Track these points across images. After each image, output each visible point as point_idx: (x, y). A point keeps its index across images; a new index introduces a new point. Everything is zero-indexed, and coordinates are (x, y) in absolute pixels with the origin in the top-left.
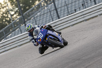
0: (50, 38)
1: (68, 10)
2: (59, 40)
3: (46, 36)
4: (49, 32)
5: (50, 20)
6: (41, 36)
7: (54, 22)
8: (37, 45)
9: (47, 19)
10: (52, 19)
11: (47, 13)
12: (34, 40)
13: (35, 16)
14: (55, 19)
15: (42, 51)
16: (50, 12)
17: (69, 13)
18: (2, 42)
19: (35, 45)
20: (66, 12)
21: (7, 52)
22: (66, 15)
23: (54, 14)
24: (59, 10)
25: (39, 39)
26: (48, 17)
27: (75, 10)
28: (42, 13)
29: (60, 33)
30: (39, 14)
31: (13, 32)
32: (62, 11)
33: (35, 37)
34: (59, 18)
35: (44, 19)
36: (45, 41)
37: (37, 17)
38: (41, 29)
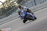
0: (28, 16)
1: (40, 2)
2: (32, 17)
3: (26, 15)
4: (28, 13)
5: (32, 6)
6: (24, 15)
7: (34, 7)
8: (22, 19)
9: (30, 6)
10: (33, 6)
11: (30, 3)
12: (21, 17)
13: (25, 5)
14: (34, 6)
15: (24, 22)
16: (32, 2)
17: (40, 3)
18: (10, 16)
19: (21, 19)
20: (39, 3)
21: (12, 21)
22: (39, 4)
23: (34, 3)
24: (36, 2)
25: (23, 16)
26: (31, 5)
27: (43, 2)
28: (28, 3)
29: (33, 14)
30: (27, 3)
31: (15, 12)
32: (38, 2)
33: (21, 15)
34: (36, 5)
35: (29, 6)
36: (26, 17)
37: (26, 5)
38: (24, 12)
